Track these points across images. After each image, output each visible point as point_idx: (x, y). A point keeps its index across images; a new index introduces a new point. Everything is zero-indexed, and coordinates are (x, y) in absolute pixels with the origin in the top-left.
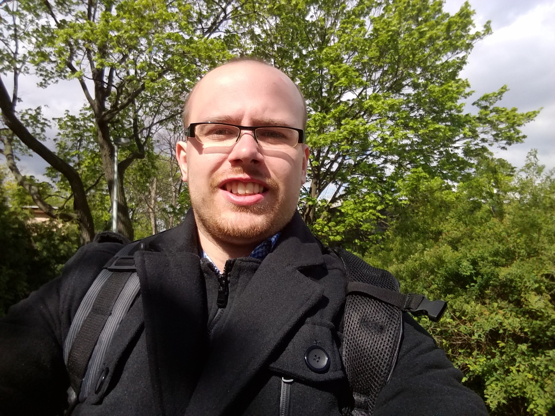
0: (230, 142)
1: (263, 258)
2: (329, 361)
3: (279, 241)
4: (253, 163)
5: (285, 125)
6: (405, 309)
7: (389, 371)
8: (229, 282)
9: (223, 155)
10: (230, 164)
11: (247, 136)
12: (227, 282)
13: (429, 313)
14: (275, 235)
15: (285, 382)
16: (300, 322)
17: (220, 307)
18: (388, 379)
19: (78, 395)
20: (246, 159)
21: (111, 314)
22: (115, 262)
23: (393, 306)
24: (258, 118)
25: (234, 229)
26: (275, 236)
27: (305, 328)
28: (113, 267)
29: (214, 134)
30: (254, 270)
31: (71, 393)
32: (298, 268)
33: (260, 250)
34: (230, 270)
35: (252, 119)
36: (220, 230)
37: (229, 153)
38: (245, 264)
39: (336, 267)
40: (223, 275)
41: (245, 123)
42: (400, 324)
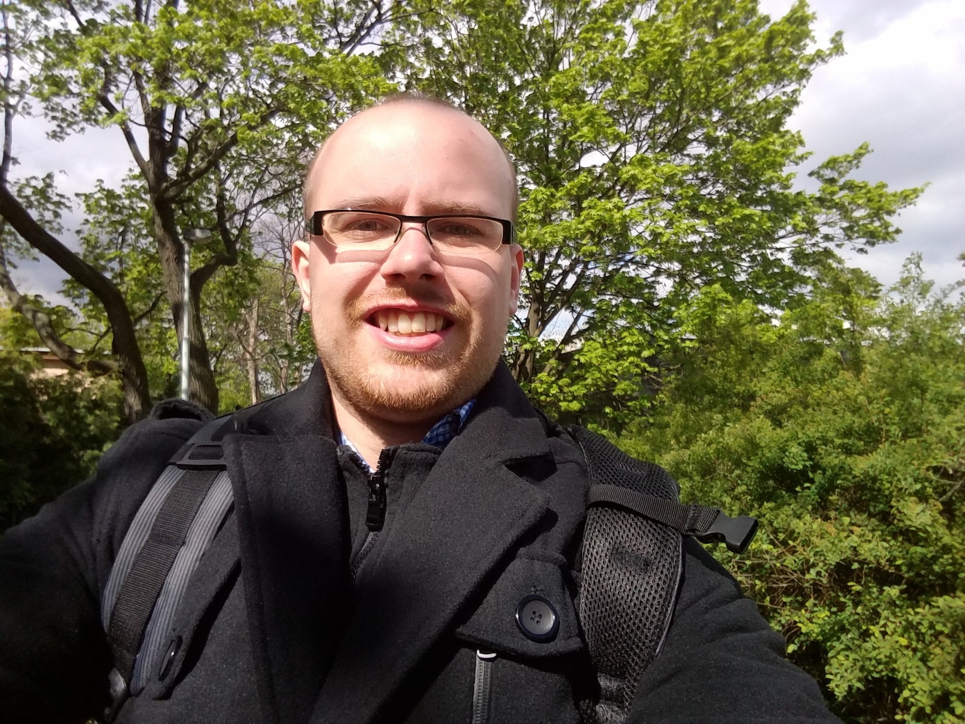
0: (384, 244)
1: (445, 443)
2: (557, 623)
3: (471, 415)
4: (424, 281)
5: (480, 212)
6: (687, 531)
7: (659, 638)
8: (387, 486)
9: (372, 265)
10: (384, 281)
11: (413, 234)
12: (384, 486)
13: (727, 539)
14: (465, 403)
15: (481, 659)
16: (509, 556)
17: (371, 529)
18: (658, 650)
19: (128, 683)
20: (411, 273)
21: (184, 543)
22: (188, 454)
23: (666, 526)
24: (434, 200)
25: (390, 395)
26: (466, 407)
27: (516, 566)
28: (186, 461)
29: (356, 229)
30: (430, 465)
31: (116, 679)
32: (504, 462)
33: (441, 430)
34: (389, 466)
35: (421, 202)
36: (367, 395)
37: (381, 262)
38: (415, 454)
39: (570, 458)
40: (376, 474)
41: (411, 209)
42: (678, 556)
